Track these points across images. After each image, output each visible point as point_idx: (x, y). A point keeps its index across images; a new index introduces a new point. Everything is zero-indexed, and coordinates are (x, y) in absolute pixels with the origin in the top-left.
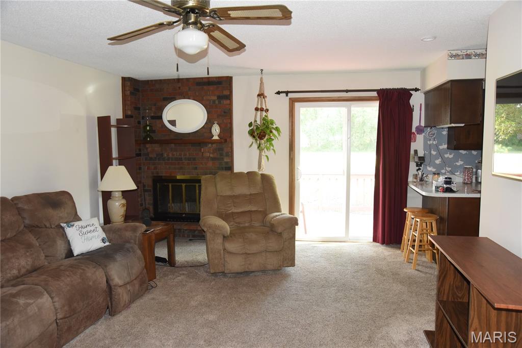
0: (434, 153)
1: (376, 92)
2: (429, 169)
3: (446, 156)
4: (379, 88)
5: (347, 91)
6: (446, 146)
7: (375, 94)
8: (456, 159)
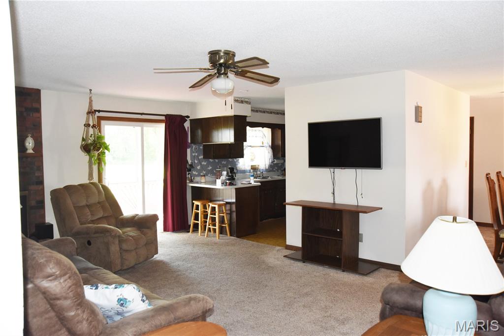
0: (196, 162)
1: (164, 117)
2: (194, 173)
3: (203, 163)
4: (165, 114)
5: (142, 114)
6: (202, 157)
7: (163, 118)
8: (207, 166)
